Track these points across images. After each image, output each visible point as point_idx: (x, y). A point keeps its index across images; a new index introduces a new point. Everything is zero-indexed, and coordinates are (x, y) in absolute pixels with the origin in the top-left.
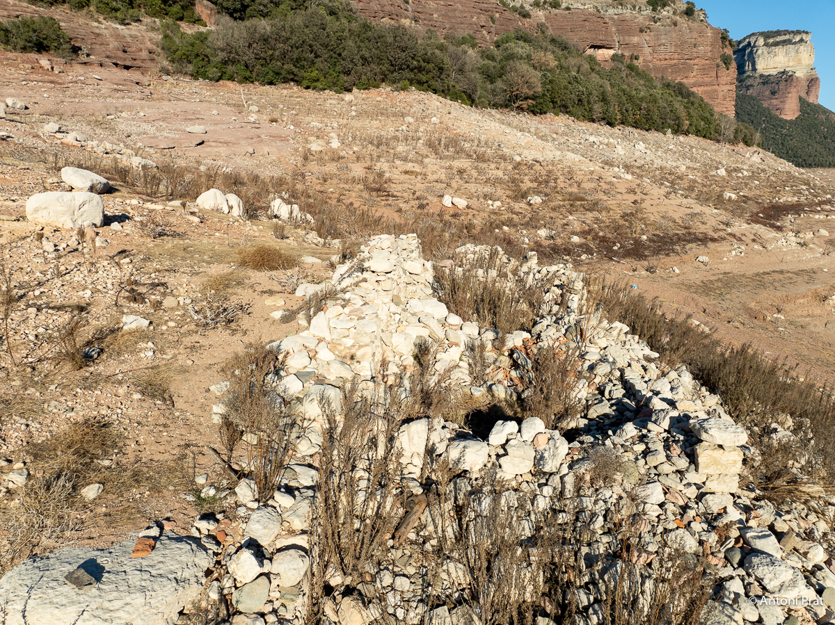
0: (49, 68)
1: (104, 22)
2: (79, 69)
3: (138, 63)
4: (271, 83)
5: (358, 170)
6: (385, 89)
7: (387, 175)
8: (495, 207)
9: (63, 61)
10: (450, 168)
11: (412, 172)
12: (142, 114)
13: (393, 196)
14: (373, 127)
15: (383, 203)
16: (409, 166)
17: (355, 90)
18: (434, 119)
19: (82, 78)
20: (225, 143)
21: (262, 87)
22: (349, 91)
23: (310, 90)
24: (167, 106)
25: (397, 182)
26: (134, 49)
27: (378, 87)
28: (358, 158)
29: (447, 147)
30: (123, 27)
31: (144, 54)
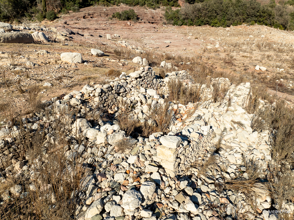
0: (130, 24)
1: (149, 9)
2: (138, 24)
3: (156, 21)
4: (200, 25)
5: (223, 55)
6: (244, 25)
7: (234, 57)
8: (280, 71)
9: (134, 22)
10: (264, 55)
11: (246, 56)
12: (152, 37)
13: (234, 65)
14: (235, 40)
15: (229, 67)
16: (245, 54)
17: (231, 26)
18: (263, 36)
19: (138, 27)
20: (176, 46)
21: (196, 27)
22: (229, 26)
23: (214, 27)
24: (161, 35)
25: (238, 60)
26: (156, 17)
27: (241, 25)
28: (225, 51)
29: (265, 47)
30: (154, 10)
31: (159, 18)
